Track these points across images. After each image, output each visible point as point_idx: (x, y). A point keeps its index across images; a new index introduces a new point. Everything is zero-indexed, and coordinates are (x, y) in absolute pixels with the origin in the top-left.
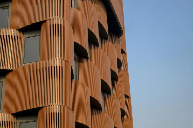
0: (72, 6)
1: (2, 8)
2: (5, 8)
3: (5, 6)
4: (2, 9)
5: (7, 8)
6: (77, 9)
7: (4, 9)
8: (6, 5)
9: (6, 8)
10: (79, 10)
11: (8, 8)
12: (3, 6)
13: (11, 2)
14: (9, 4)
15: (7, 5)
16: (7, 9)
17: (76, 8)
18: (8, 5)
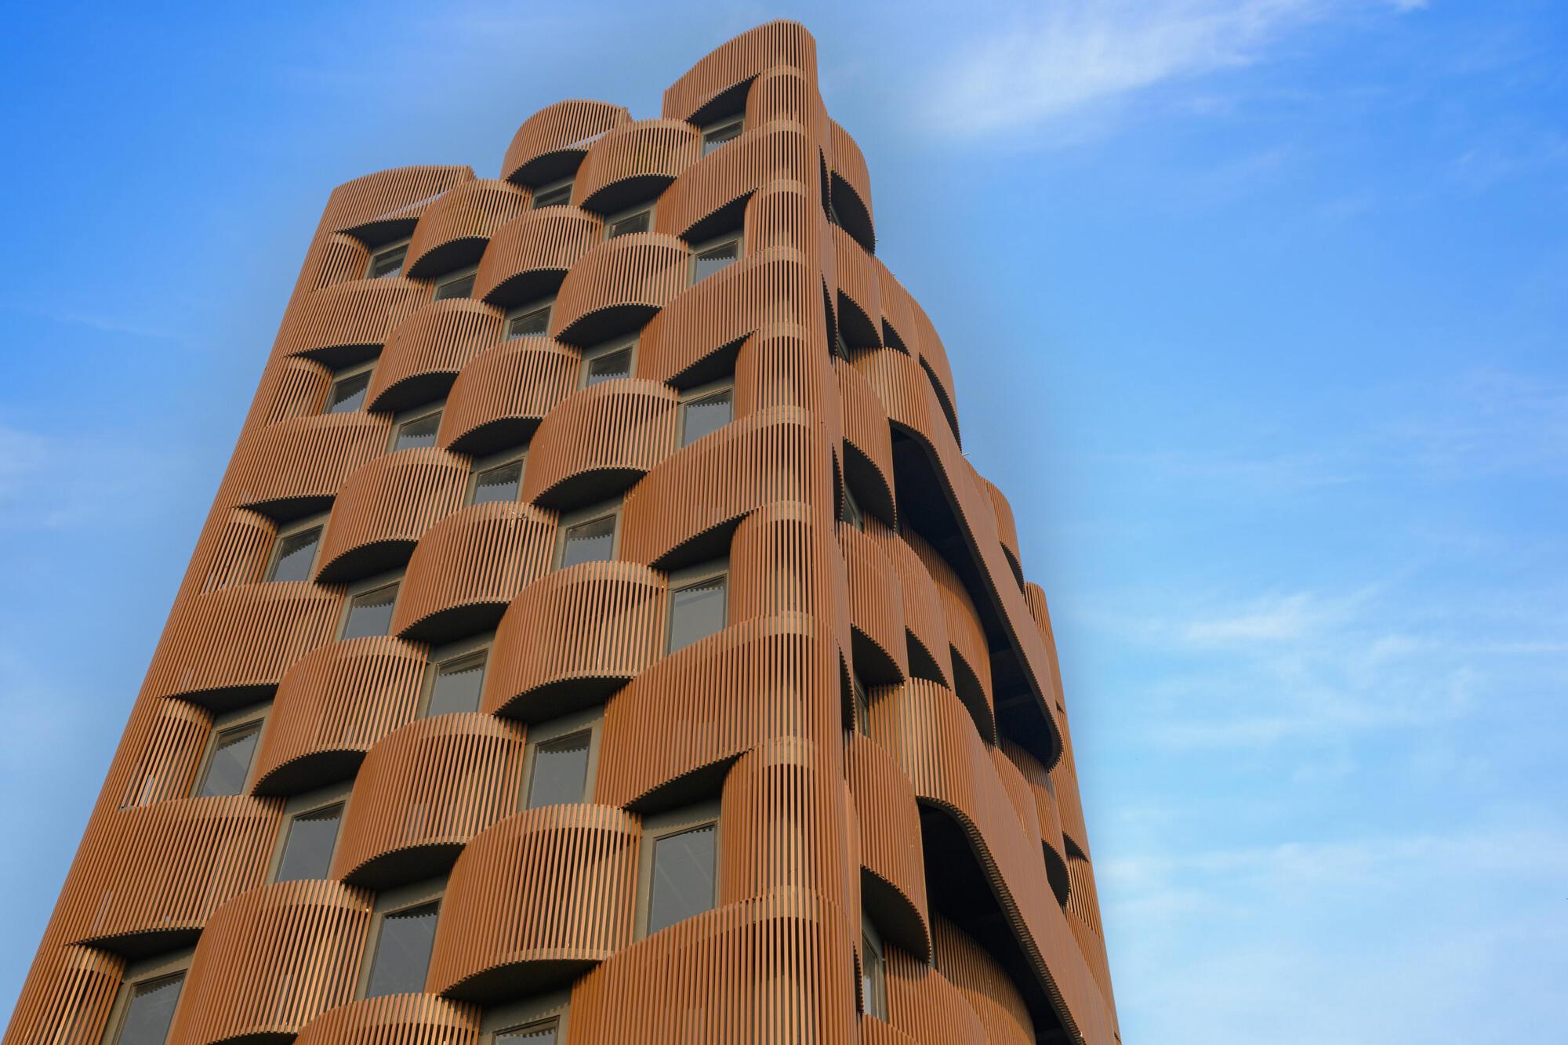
0: (859, 1009)
1: (524, 1031)
2: (537, 1028)
3: (538, 1018)
4: (525, 1036)
5: (549, 1030)
6: (888, 1022)
7: (531, 1036)
8: (545, 1016)
9: (543, 1032)
10: (895, 1029)
11: (553, 1031)
12: (531, 1020)
13: (570, 999)
14: (559, 1007)
15: (548, 1013)
16: (550, 1033)
17: (884, 1017)
18: (552, 1014)
